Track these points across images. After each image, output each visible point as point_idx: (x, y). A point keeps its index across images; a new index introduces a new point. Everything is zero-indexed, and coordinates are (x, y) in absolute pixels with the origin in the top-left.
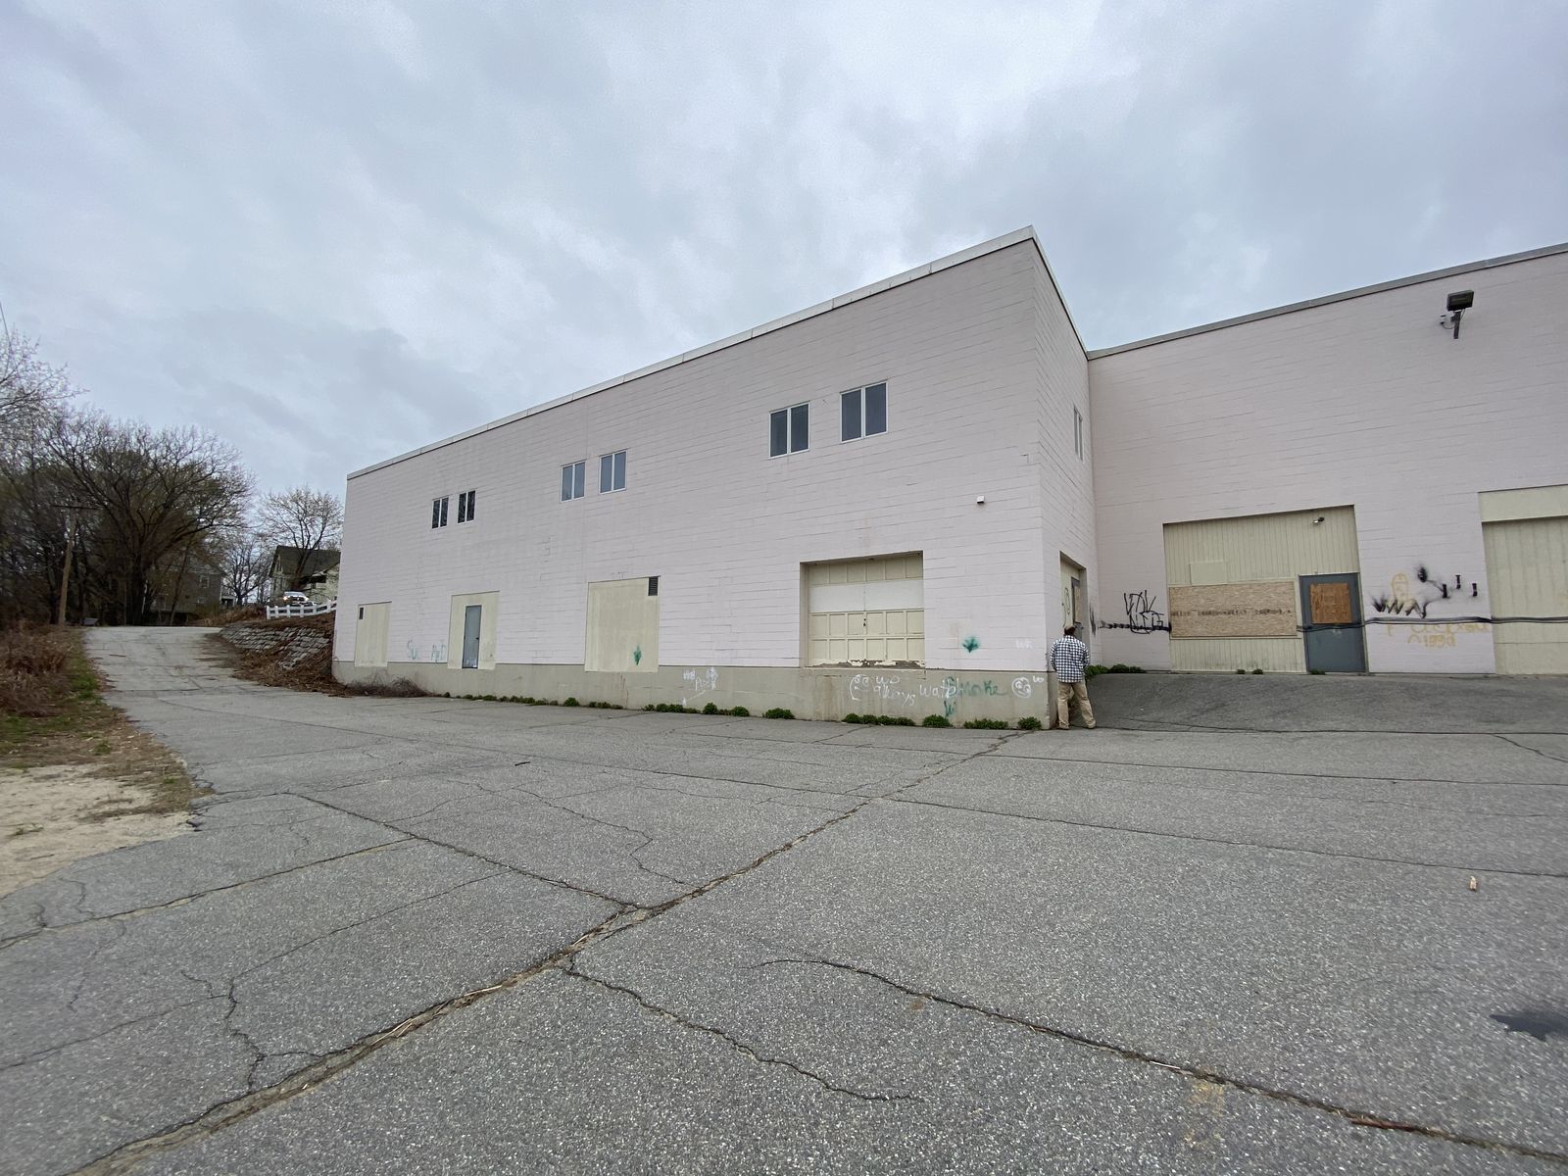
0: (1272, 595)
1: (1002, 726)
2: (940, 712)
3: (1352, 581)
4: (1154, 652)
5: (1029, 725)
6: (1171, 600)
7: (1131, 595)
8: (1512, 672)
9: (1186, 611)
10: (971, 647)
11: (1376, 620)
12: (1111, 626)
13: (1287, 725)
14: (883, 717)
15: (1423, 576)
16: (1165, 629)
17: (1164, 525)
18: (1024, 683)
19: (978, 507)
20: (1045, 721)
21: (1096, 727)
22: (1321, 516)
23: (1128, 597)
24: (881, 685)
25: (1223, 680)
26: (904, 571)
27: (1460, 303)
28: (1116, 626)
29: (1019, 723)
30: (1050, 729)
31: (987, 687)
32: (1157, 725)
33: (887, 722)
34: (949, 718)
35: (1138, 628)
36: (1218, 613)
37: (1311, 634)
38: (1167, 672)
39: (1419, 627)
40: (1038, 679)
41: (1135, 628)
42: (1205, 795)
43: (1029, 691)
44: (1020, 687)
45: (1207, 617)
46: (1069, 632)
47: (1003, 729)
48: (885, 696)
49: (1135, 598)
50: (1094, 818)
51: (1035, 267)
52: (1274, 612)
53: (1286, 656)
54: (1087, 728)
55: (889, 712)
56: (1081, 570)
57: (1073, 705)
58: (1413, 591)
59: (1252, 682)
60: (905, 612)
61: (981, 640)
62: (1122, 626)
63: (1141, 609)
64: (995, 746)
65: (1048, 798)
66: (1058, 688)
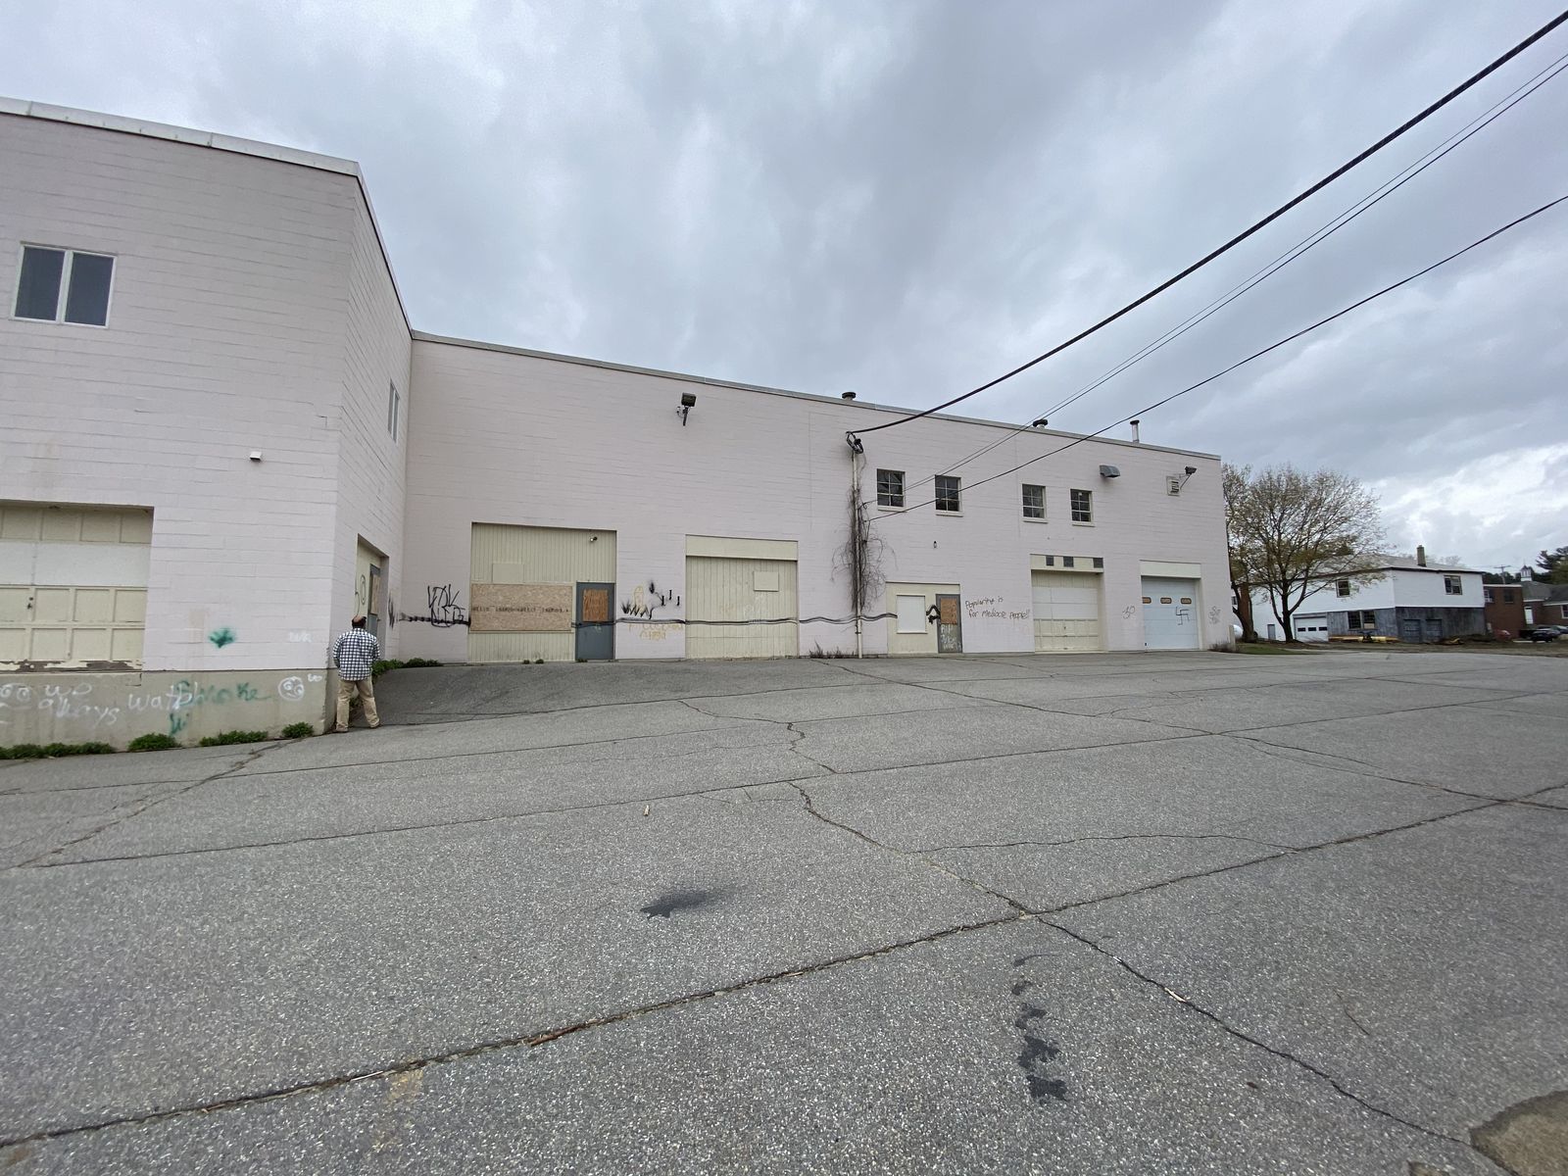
0: (556, 596)
1: (259, 737)
2: (162, 728)
3: (610, 588)
4: (453, 645)
5: (298, 732)
6: (473, 596)
7: (435, 589)
8: (693, 657)
9: (486, 606)
10: (222, 641)
11: (623, 620)
12: (411, 619)
13: (554, 705)
14: (54, 745)
15: (652, 590)
16: (465, 623)
17: (473, 523)
18: (295, 684)
19: (253, 464)
20: (319, 726)
21: (379, 726)
22: (596, 535)
23: (431, 590)
24: (55, 697)
25: (509, 670)
26: (117, 534)
27: (689, 401)
28: (416, 619)
29: (284, 731)
30: (325, 733)
31: (242, 690)
32: (445, 717)
33: (60, 752)
34: (175, 736)
35: (439, 622)
36: (512, 610)
37: (581, 630)
38: (463, 664)
39: (647, 626)
40: (315, 677)
41: (436, 621)
42: (472, 779)
43: (301, 692)
44: (290, 688)
45: (503, 613)
46: (359, 624)
47: (260, 740)
48: (60, 715)
49: (439, 591)
50: (350, 826)
51: (356, 210)
52: (557, 610)
53: (560, 647)
54: (370, 728)
55: (67, 737)
56: (383, 558)
57: (356, 707)
58: (646, 600)
59: (536, 670)
60: (112, 591)
61: (238, 632)
62: (423, 619)
63: (443, 603)
64: (241, 764)
65: (299, 814)
66: (339, 686)
